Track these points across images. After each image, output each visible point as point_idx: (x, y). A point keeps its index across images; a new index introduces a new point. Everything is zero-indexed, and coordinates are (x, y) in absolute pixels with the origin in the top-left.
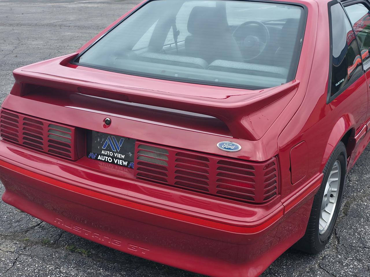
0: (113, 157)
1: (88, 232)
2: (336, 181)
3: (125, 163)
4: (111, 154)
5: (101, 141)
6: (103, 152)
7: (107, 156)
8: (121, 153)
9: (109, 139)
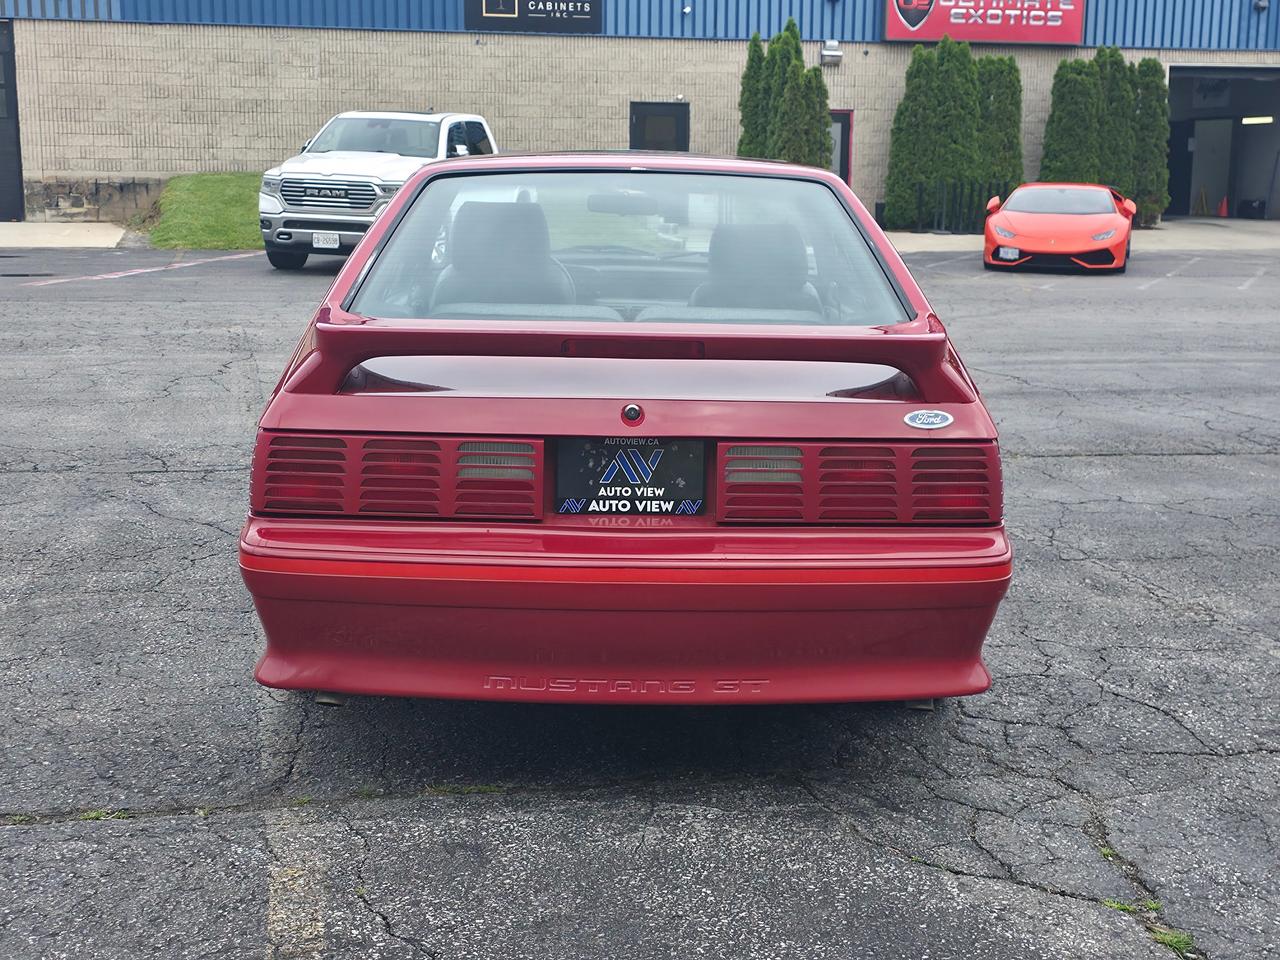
0: (632, 499)
1: (595, 684)
3: (668, 506)
4: (627, 492)
5: (597, 463)
6: (602, 492)
7: (614, 498)
8: (654, 484)
9: (620, 457)
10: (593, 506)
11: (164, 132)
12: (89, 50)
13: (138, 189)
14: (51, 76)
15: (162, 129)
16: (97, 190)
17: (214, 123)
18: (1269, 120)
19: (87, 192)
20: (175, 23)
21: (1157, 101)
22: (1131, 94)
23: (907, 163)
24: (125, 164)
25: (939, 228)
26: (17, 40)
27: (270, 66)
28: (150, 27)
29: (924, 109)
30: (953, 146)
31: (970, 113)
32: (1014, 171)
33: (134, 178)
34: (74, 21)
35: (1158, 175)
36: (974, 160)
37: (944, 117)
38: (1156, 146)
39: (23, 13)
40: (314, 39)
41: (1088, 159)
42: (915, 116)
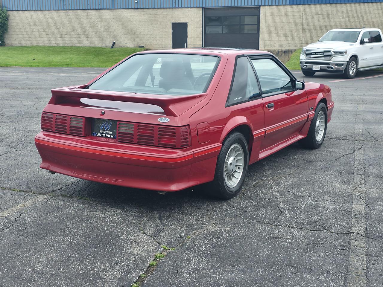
2: (241, 159)
3: (112, 136)
5: (99, 125)
6: (100, 131)
7: (102, 133)
8: (110, 131)
9: (104, 123)
10: (98, 135)
11: (298, 36)
12: (280, 13)
13: (289, 52)
14: (269, 21)
15: (297, 35)
16: (278, 53)
17: (312, 33)
19: (276, 53)
20: (304, 4)
24: (286, 45)
26: (261, 11)
27: (330, 15)
28: (297, 6)
33: (288, 49)
34: (276, 5)
39: (263, 4)
40: (345, 7)
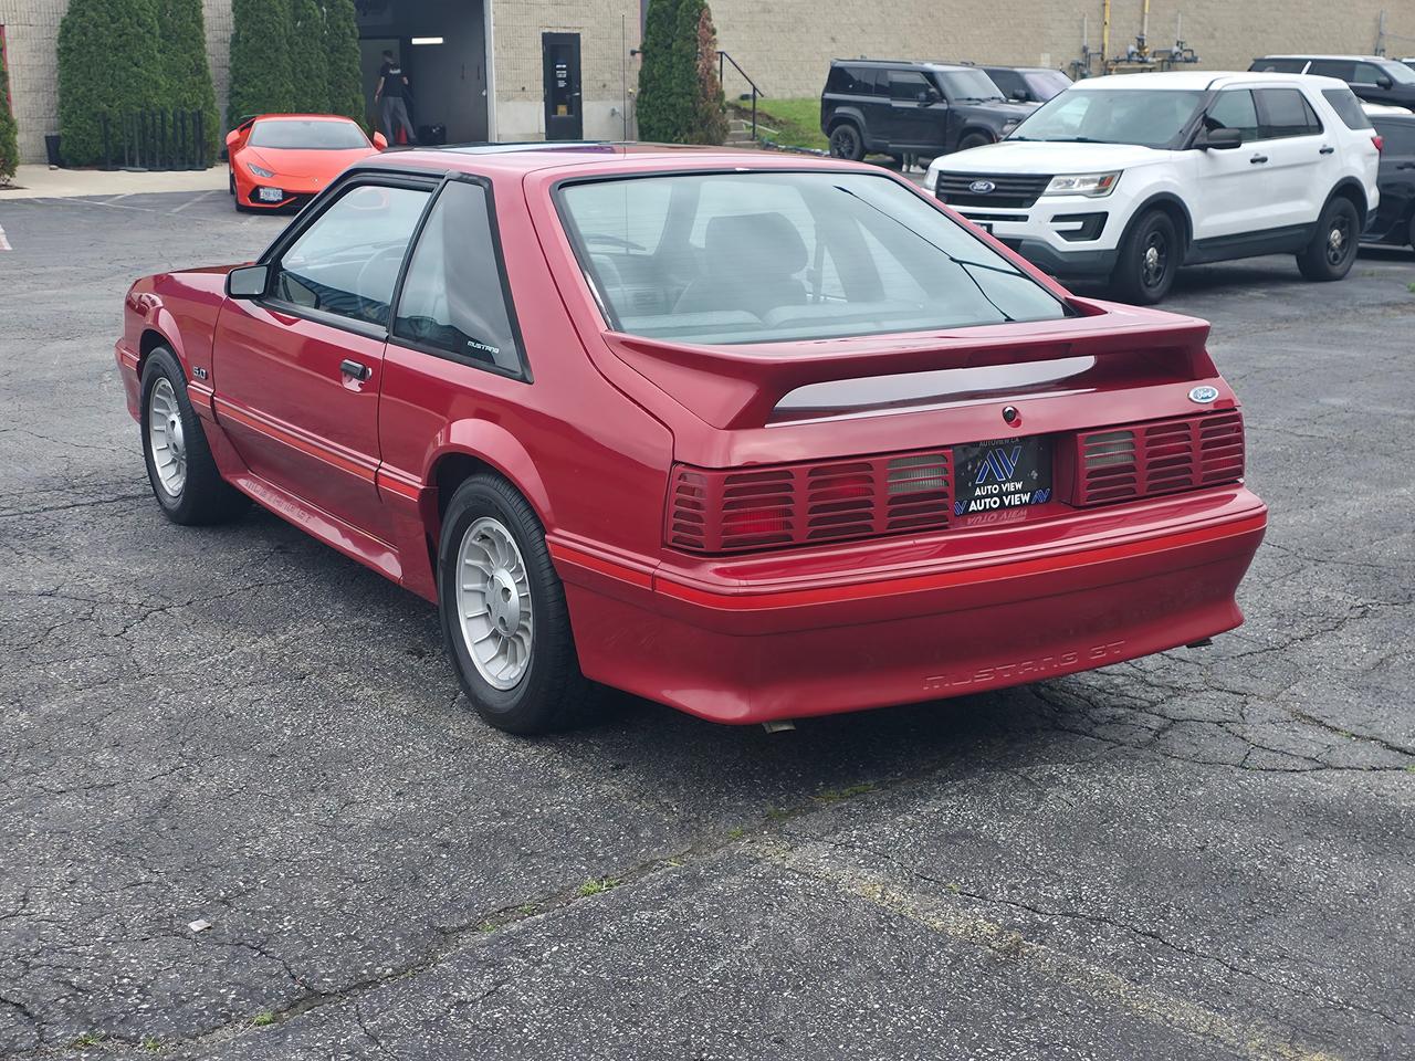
0: (1000, 495)
3: (1026, 498)
4: (996, 489)
5: (974, 466)
6: (978, 492)
7: (987, 496)
8: (1015, 479)
9: (990, 457)
10: (973, 507)
18: (439, 40)
21: (345, 20)
22: (317, 11)
23: (83, 89)
25: (132, 164)
29: (95, 26)
30: (135, 69)
31: (148, 32)
32: (206, 98)
35: (354, 101)
36: (160, 85)
37: (120, 36)
38: (349, 69)
41: (282, 85)
42: (85, 35)
